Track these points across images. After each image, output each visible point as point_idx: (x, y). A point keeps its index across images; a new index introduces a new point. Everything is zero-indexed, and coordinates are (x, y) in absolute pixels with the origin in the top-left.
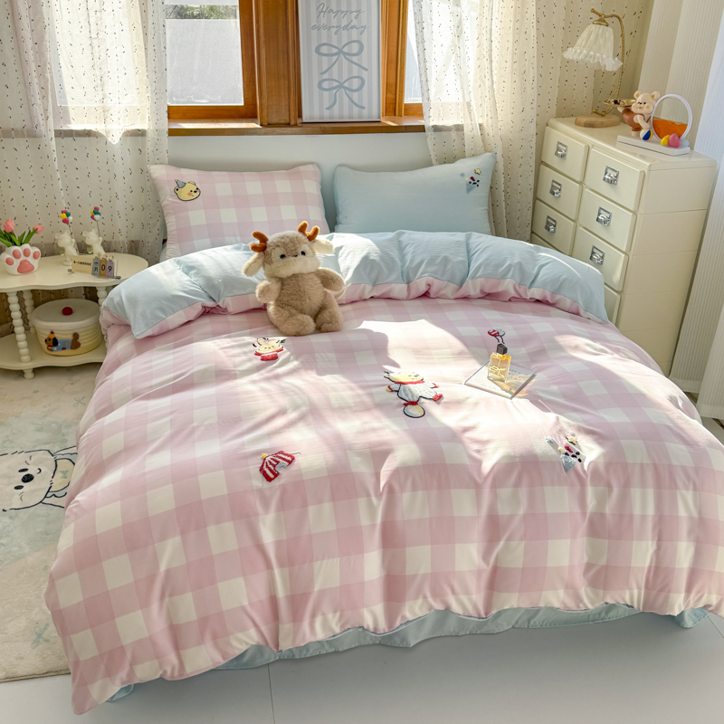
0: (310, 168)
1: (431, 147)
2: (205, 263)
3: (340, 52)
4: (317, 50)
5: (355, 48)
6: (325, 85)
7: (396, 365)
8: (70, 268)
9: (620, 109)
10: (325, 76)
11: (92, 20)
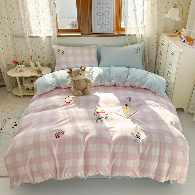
0: (94, 46)
1: (127, 40)
2: (58, 75)
3: (103, 14)
4: (97, 14)
5: (107, 13)
6: (99, 23)
7: (100, 106)
8: (32, 71)
9: (178, 33)
10: (99, 21)
11: (37, 8)
